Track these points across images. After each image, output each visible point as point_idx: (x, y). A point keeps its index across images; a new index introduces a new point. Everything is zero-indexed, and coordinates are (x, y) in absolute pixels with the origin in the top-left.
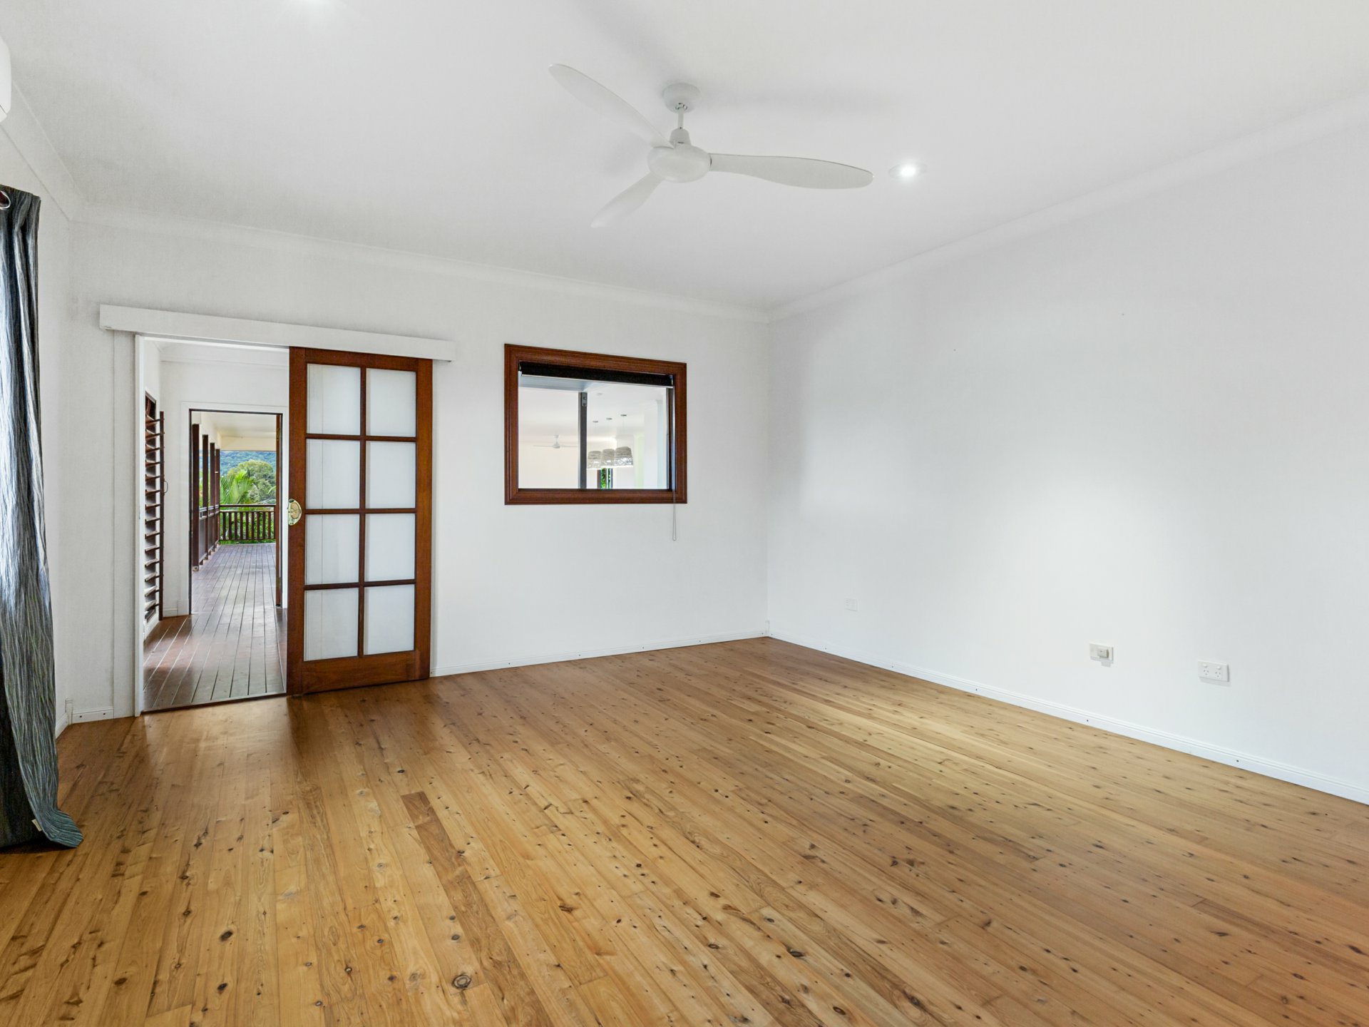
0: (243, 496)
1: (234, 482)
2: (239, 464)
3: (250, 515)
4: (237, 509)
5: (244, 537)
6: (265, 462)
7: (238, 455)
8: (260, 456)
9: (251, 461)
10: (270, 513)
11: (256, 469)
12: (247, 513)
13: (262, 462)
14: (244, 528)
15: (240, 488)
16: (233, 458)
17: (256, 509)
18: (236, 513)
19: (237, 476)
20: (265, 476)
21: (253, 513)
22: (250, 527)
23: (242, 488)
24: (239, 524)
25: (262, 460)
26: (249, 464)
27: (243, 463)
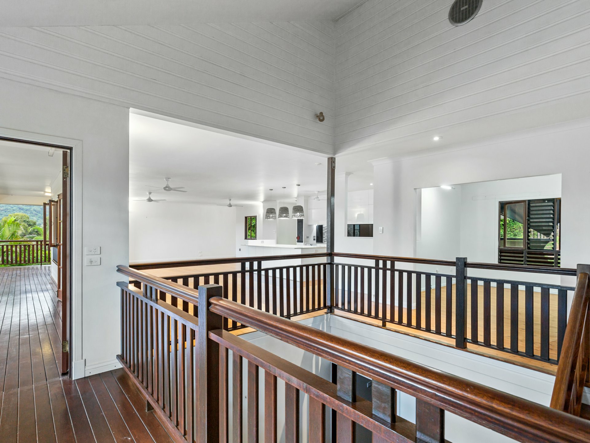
0: (13, 234)
1: (6, 225)
2: (9, 215)
3: (18, 247)
4: (8, 243)
5: (14, 262)
6: (25, 214)
7: (8, 210)
8: (22, 211)
9: (16, 213)
10: (33, 246)
11: (19, 218)
12: (16, 246)
13: (23, 214)
14: (14, 255)
15: (10, 229)
16: (6, 212)
17: (23, 243)
18: (7, 246)
19: (8, 221)
20: (24, 221)
21: (20, 246)
22: (18, 254)
23: (12, 229)
24: (10, 253)
25: (22, 213)
26: (15, 215)
27: (12, 214)
